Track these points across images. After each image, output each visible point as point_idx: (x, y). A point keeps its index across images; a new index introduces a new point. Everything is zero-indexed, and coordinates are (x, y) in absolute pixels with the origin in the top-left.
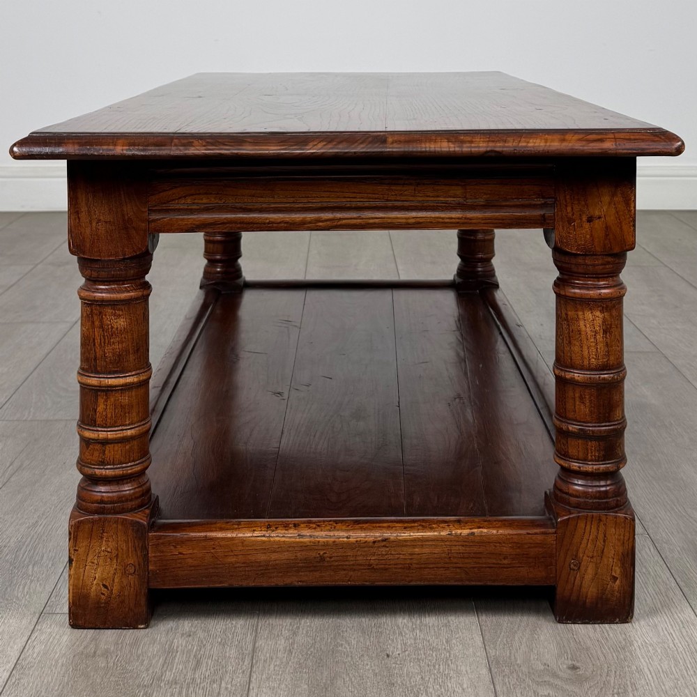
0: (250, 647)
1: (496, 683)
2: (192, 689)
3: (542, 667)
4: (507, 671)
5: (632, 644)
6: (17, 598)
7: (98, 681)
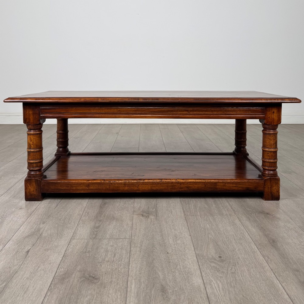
0: (129, 250)
1: (199, 262)
2: (113, 263)
3: (211, 257)
4: (202, 258)
5: (235, 250)
6: (64, 234)
7: (87, 261)
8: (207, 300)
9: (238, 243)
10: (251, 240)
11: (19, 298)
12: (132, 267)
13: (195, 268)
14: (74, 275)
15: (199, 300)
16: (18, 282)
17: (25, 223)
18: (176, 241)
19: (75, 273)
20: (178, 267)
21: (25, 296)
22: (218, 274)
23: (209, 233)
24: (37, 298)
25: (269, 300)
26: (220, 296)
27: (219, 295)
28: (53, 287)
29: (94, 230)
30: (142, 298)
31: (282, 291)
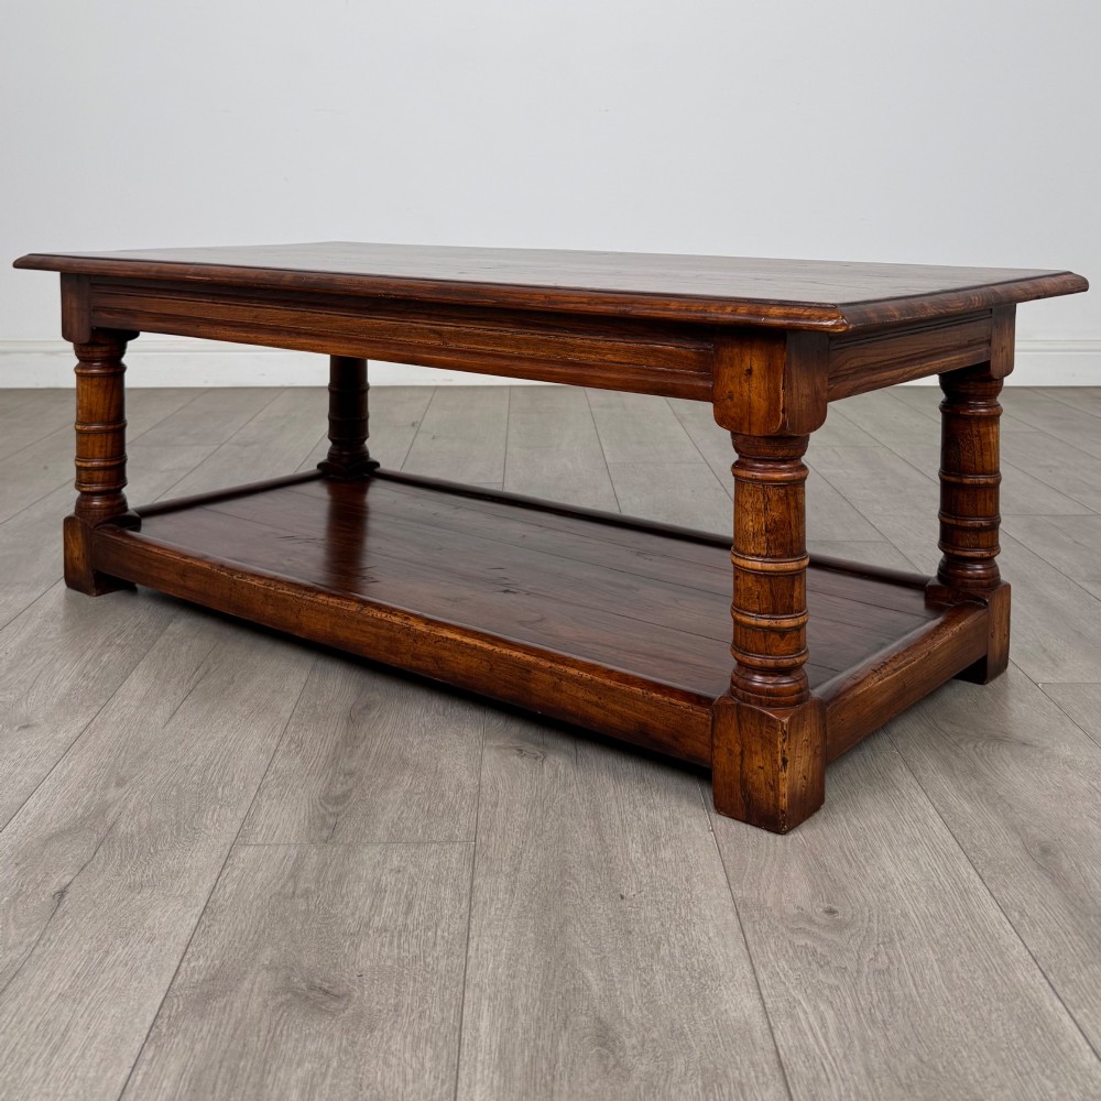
0: (468, 885)
1: (746, 930)
2: (404, 937)
3: (796, 911)
4: (756, 915)
5: (892, 882)
6: (206, 827)
7: (299, 928)
8: (778, 1075)
9: (902, 857)
10: (957, 848)
11: (31, 1070)
12: (477, 949)
13: (731, 954)
14: (246, 985)
15: (744, 1074)
16: (23, 1009)
17: (47, 783)
18: (655, 850)
19: (251, 976)
20: (664, 950)
21: (56, 1062)
22: (821, 976)
24: (105, 1071)
25: (1021, 1074)
26: (826, 1058)
27: (824, 1055)
28: (164, 1030)
29: (326, 809)
30: (518, 1069)
31: (1075, 1041)
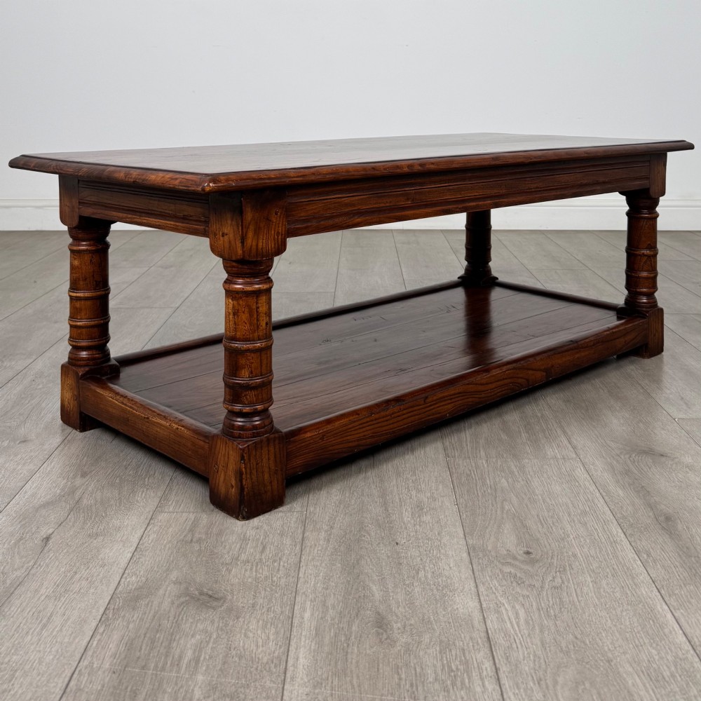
0: (301, 537)
1: (474, 563)
2: (259, 566)
3: (505, 552)
4: (481, 555)
5: (568, 536)
6: (137, 501)
7: (194, 560)
8: (487, 645)
9: (576, 521)
10: (612, 517)
11: (29, 637)
12: (305, 573)
13: (463, 577)
14: (161, 592)
15: (465, 644)
16: (24, 604)
17: (37, 475)
18: (419, 516)
19: (164, 587)
20: (422, 574)
21: (45, 633)
22: (518, 590)
23: (505, 500)
24: (74, 639)
25: (637, 646)
26: (517, 636)
27: (516, 634)
28: (110, 616)
30: (327, 640)
31: (673, 628)
